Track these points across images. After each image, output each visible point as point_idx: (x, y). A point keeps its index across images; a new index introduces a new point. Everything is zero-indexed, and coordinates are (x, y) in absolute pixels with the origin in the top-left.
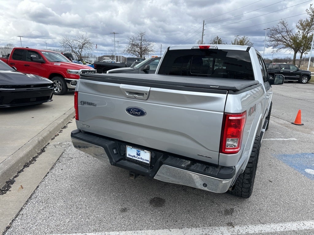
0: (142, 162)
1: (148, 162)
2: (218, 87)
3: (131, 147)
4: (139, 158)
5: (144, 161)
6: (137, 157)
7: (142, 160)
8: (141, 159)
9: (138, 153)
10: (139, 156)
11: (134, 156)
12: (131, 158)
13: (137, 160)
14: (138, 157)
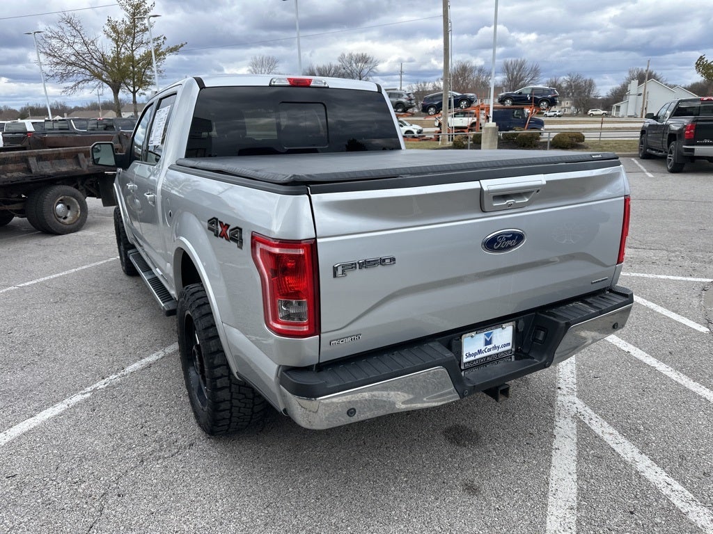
0: (497, 354)
1: (509, 347)
2: (600, 156)
3: (473, 334)
4: (489, 350)
5: (501, 350)
6: (486, 350)
7: (495, 351)
8: (495, 347)
9: (488, 340)
10: (491, 344)
11: (480, 352)
12: (473, 361)
13: (487, 357)
14: (489, 347)
